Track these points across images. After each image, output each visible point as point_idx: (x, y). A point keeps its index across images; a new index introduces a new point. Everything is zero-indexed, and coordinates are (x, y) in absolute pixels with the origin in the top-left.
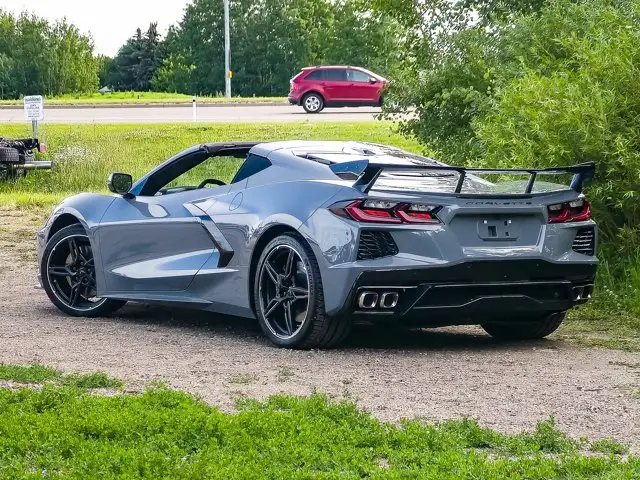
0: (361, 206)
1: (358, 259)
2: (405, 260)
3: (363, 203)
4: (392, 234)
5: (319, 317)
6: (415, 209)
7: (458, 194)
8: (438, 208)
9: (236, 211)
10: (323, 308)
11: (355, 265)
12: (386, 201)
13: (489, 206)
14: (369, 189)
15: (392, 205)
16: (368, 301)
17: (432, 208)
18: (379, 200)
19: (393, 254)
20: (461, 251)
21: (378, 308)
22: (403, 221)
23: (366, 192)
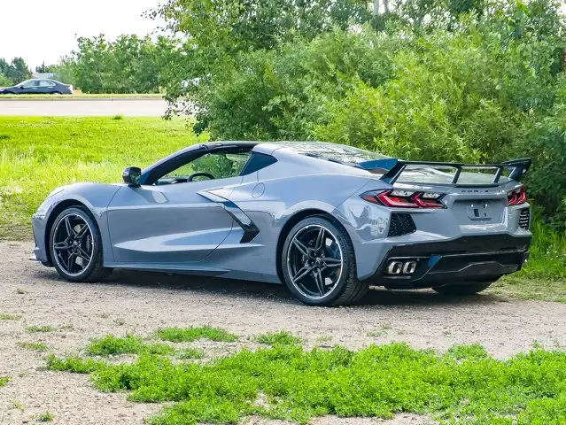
0: (389, 195)
1: (389, 236)
2: (420, 236)
3: (391, 192)
4: (413, 216)
5: (350, 281)
6: (425, 196)
7: (455, 185)
8: (443, 195)
9: (260, 198)
10: (355, 273)
11: (387, 240)
12: (405, 190)
13: (476, 194)
14: (394, 181)
15: (409, 194)
16: (395, 268)
17: (437, 196)
18: (399, 190)
19: (413, 232)
20: (459, 229)
21: (401, 274)
22: (419, 206)
23: (392, 183)
